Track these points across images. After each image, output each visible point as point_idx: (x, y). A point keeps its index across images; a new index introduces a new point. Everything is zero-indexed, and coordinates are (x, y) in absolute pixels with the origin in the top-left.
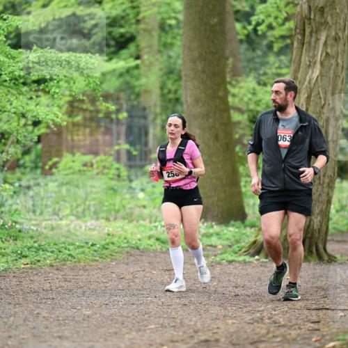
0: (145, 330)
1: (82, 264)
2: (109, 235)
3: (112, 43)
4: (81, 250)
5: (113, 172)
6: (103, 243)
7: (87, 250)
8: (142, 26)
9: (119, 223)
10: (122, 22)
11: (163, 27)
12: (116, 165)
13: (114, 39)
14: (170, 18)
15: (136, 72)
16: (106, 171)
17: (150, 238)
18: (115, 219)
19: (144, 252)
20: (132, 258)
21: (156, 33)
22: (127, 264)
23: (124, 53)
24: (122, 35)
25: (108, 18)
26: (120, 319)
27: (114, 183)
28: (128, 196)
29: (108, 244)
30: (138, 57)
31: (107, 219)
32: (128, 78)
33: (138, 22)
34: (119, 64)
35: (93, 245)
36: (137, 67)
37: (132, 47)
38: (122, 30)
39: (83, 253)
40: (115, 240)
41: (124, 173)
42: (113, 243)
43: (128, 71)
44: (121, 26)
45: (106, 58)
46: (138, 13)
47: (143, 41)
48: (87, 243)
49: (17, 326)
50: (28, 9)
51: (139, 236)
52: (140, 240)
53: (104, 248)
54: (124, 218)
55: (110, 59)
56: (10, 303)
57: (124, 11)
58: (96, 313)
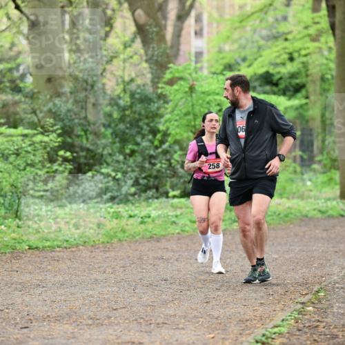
0: (311, 268)
1: (272, 226)
2: (289, 208)
3: (292, 89)
4: (271, 217)
5: (291, 169)
6: (285, 213)
7: (275, 218)
8: (310, 78)
9: (295, 201)
10: (298, 76)
11: (323, 79)
12: (293, 165)
13: (292, 86)
14: (327, 74)
15: (305, 107)
16: (287, 168)
17: (314, 210)
18: (293, 198)
19: (311, 219)
20: (303, 223)
21: (318, 83)
22: (300, 226)
23: (299, 95)
24: (297, 84)
25: (289, 73)
26: (296, 261)
27: (292, 176)
28: (301, 184)
29: (288, 214)
30: (307, 98)
31: (288, 198)
32: (301, 111)
33: (307, 76)
34: (296, 102)
35: (279, 214)
36: (307, 104)
37: (304, 92)
38: (297, 81)
39: (273, 219)
40: (293, 211)
41: (299, 169)
42: (291, 213)
43: (301, 106)
44: (297, 78)
45: (287, 98)
46: (307, 70)
47: (310, 88)
48: (275, 213)
49: (231, 265)
50: (239, 68)
51: (307, 209)
52: (308, 211)
53: (286, 216)
54: (298, 198)
55: (290, 99)
56: (227, 251)
57: (299, 69)
58: (280, 257)
